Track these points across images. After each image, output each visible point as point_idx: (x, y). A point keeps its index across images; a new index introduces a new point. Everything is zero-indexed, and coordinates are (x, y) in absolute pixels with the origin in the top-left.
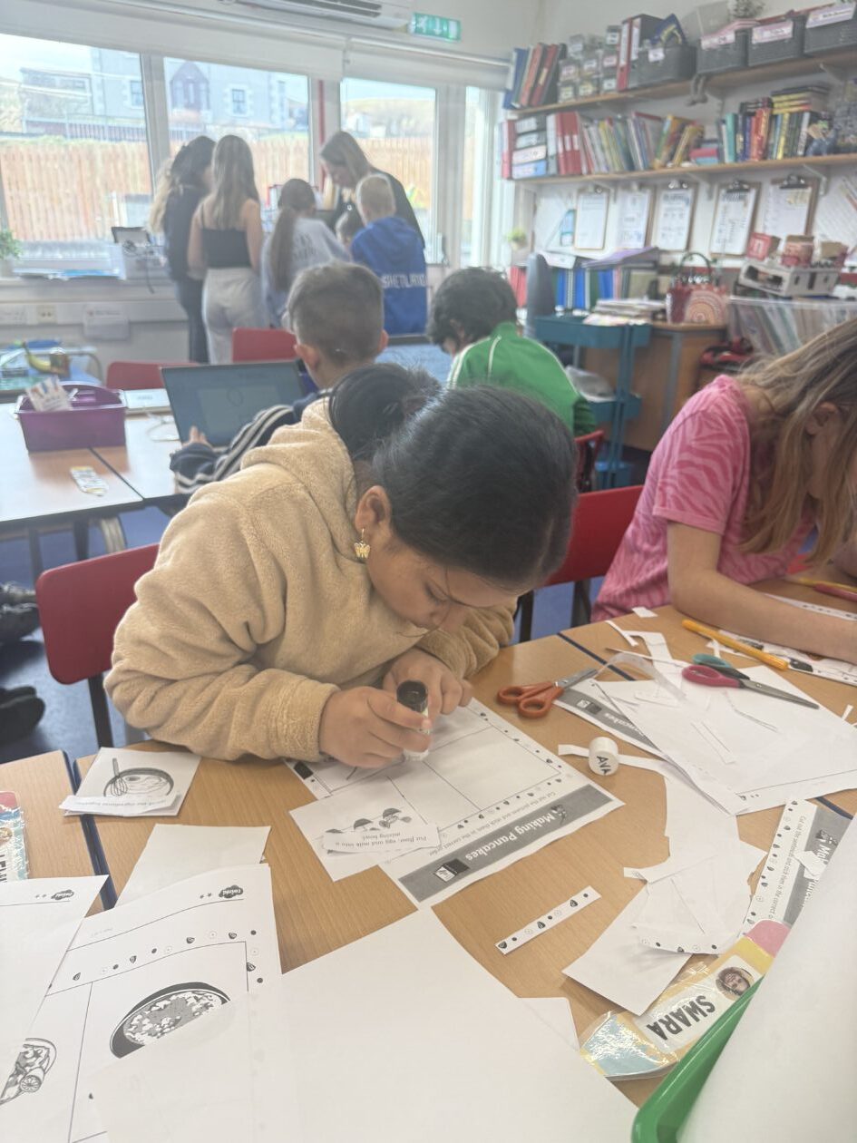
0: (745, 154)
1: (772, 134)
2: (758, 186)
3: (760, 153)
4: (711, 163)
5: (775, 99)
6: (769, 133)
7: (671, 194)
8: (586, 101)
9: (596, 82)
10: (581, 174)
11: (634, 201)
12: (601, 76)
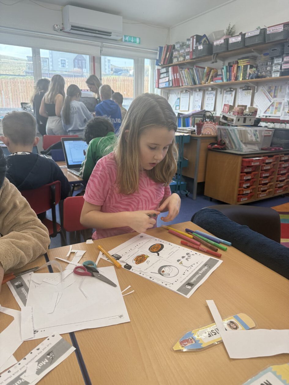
0: (230, 79)
1: (238, 72)
2: (236, 90)
3: (235, 78)
4: (219, 82)
5: (239, 61)
6: (237, 72)
7: (209, 92)
8: (181, 63)
9: (184, 57)
10: (180, 86)
11: (198, 95)
12: (185, 54)
